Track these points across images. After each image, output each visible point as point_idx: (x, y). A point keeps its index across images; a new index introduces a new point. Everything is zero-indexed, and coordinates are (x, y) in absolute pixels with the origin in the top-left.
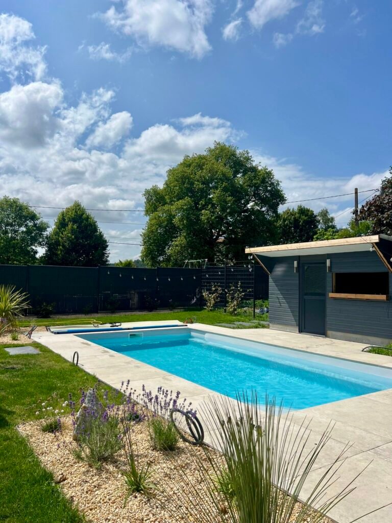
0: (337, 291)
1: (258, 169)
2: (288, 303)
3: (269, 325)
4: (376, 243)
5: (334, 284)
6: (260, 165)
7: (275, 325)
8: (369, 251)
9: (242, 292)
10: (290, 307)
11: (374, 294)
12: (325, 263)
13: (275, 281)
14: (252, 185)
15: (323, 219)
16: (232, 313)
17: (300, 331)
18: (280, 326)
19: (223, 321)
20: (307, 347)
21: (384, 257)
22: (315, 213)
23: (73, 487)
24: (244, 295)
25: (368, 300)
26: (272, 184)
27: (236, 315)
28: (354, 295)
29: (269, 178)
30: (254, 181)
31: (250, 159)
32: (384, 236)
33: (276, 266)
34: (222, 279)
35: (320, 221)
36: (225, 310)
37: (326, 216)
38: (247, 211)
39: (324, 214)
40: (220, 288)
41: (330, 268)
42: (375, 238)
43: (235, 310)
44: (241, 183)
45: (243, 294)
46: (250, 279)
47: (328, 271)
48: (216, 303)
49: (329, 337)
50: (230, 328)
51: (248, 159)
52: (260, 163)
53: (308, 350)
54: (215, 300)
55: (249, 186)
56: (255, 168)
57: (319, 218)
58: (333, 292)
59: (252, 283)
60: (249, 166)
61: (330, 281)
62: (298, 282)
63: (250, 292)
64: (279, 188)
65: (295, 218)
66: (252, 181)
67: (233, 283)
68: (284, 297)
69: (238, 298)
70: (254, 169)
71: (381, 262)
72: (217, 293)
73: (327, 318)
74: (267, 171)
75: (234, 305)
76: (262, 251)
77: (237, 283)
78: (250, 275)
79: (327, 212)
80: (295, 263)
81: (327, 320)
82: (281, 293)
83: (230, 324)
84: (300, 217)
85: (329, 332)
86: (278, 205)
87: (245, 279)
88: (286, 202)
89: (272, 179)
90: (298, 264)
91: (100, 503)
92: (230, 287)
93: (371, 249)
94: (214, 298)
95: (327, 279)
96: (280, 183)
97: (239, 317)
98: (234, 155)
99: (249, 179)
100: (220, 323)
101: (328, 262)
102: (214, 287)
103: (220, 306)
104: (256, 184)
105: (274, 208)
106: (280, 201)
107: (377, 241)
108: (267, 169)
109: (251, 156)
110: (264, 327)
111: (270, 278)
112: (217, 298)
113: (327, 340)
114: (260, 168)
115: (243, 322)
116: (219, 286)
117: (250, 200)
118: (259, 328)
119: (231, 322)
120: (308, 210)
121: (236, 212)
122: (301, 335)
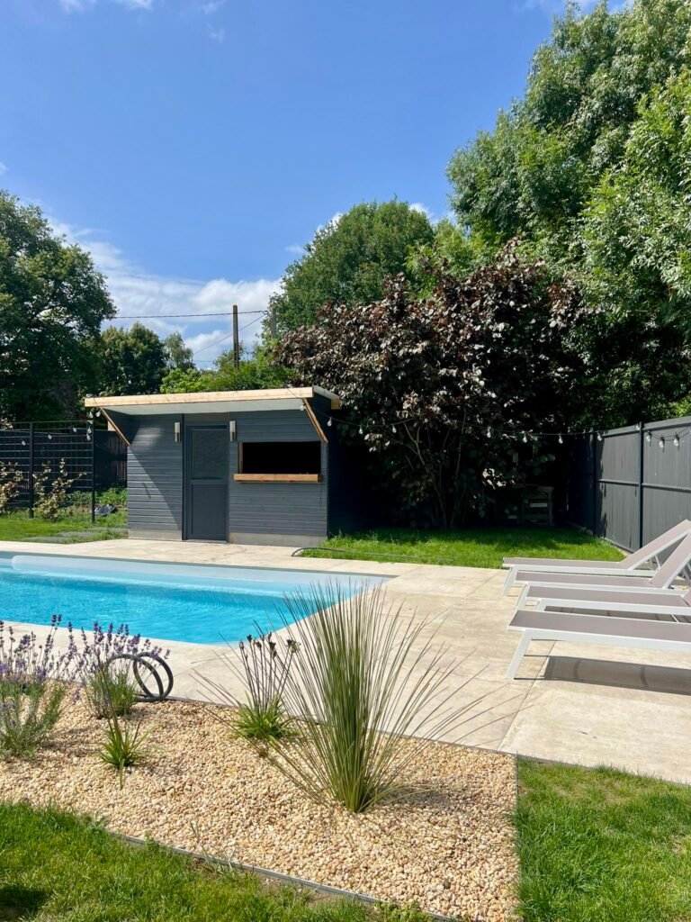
0: (246, 470)
1: (61, 248)
2: (163, 493)
3: (127, 533)
4: (308, 399)
5: (241, 459)
6: (65, 241)
7: (138, 532)
8: (299, 411)
9: (68, 478)
10: (166, 499)
11: (298, 473)
12: (227, 427)
13: (139, 456)
14: (50, 276)
15: (173, 352)
16: (50, 517)
17: (185, 538)
18: (148, 533)
19: (38, 533)
20: (213, 559)
21: (317, 419)
22: (162, 339)
23: (8, 790)
24: (72, 484)
25: (292, 483)
26: (90, 279)
27: (55, 520)
28: (273, 475)
29: (83, 267)
30: (54, 269)
31: (44, 225)
32: (320, 390)
33: (141, 430)
34: (23, 455)
35: (169, 354)
36: (32, 513)
37: (178, 346)
38: (38, 323)
39: (176, 342)
40: (19, 473)
41: (236, 434)
42: (307, 392)
43: (54, 511)
44: (26, 268)
45: (71, 481)
46: (85, 454)
47: (231, 439)
48: (11, 500)
49: (232, 543)
50: (58, 542)
51: (40, 224)
52: (64, 235)
53: (217, 563)
54: (7, 496)
55: (45, 277)
56: (53, 243)
57: (167, 350)
58: (239, 473)
59: (90, 461)
60: (41, 238)
61: (235, 455)
62: (181, 457)
63: (83, 477)
64: (103, 289)
65: (125, 345)
66: (50, 268)
67: (49, 462)
68: (156, 484)
69: (60, 489)
70: (52, 246)
71: (312, 426)
72: (13, 482)
73: (230, 513)
74: (81, 253)
75: (52, 504)
76: (119, 404)
77: (58, 462)
78: (85, 447)
79: (180, 339)
80: (177, 425)
81: (230, 516)
82: (151, 477)
83: (52, 536)
84: (135, 345)
85: (233, 535)
86: (101, 318)
87: (74, 454)
88: (116, 315)
89: (89, 269)
90: (182, 427)
91: (78, 793)
92: (43, 469)
93: (302, 408)
94: (5, 491)
95: (231, 452)
96: (104, 279)
97: (62, 524)
98: (9, 211)
99: (45, 265)
100: (30, 536)
101: (232, 425)
102: (5, 471)
103: (18, 505)
104: (58, 274)
105: (91, 323)
106: (104, 312)
107: (311, 396)
108: (80, 250)
109: (46, 221)
110: (117, 536)
111: (129, 451)
112: (13, 490)
113: (231, 548)
114: (64, 246)
115: (74, 531)
116: (17, 468)
117: (46, 305)
118: (110, 539)
119: (52, 533)
120: (151, 335)
121: (18, 324)
122: (187, 544)
